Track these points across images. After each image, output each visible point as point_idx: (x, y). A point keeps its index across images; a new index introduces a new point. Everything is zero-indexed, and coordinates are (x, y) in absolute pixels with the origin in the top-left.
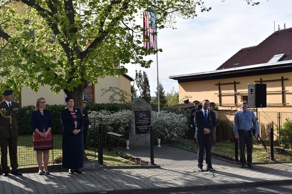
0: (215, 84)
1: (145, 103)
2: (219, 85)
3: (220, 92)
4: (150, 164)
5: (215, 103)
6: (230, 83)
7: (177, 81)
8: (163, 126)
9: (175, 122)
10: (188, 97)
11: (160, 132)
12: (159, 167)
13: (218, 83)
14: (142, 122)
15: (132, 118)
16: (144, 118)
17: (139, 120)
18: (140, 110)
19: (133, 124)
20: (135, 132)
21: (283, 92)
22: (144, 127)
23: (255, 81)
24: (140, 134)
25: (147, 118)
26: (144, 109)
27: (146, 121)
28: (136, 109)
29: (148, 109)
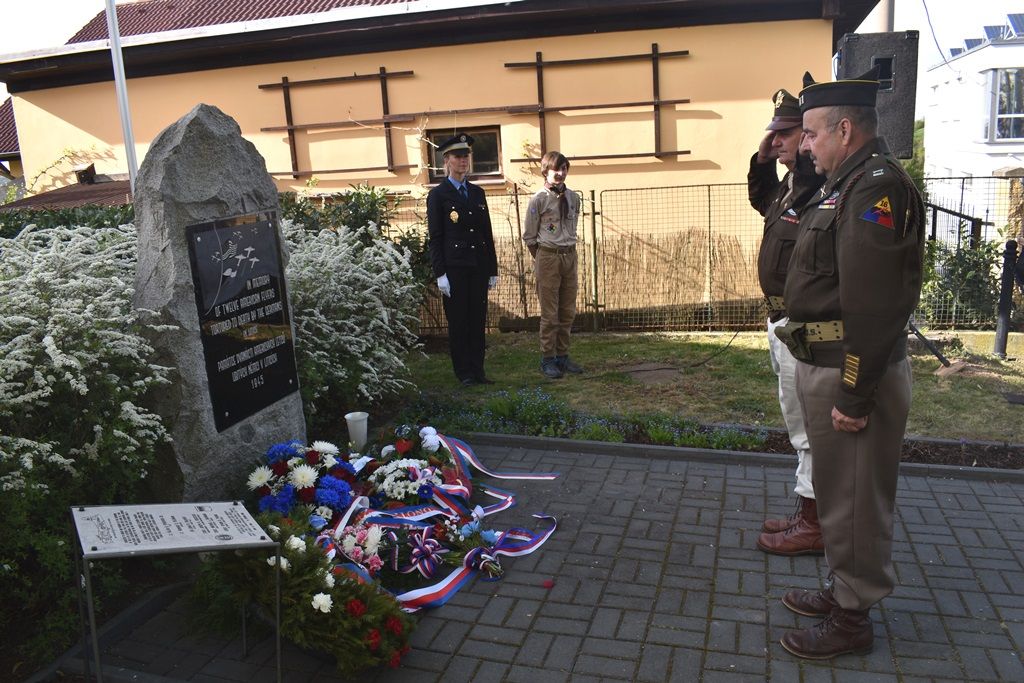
0: (260, 87)
2: (286, 86)
3: (291, 118)
6: (356, 79)
13: (281, 82)
14: (243, 320)
15: (176, 294)
16: (249, 283)
17: (226, 303)
18: (223, 213)
19: (191, 345)
20: (212, 412)
21: (658, 106)
22: (259, 349)
23: (507, 65)
24: (246, 420)
25: (265, 280)
26: (243, 205)
27: (262, 304)
28: (189, 204)
29: (265, 203)
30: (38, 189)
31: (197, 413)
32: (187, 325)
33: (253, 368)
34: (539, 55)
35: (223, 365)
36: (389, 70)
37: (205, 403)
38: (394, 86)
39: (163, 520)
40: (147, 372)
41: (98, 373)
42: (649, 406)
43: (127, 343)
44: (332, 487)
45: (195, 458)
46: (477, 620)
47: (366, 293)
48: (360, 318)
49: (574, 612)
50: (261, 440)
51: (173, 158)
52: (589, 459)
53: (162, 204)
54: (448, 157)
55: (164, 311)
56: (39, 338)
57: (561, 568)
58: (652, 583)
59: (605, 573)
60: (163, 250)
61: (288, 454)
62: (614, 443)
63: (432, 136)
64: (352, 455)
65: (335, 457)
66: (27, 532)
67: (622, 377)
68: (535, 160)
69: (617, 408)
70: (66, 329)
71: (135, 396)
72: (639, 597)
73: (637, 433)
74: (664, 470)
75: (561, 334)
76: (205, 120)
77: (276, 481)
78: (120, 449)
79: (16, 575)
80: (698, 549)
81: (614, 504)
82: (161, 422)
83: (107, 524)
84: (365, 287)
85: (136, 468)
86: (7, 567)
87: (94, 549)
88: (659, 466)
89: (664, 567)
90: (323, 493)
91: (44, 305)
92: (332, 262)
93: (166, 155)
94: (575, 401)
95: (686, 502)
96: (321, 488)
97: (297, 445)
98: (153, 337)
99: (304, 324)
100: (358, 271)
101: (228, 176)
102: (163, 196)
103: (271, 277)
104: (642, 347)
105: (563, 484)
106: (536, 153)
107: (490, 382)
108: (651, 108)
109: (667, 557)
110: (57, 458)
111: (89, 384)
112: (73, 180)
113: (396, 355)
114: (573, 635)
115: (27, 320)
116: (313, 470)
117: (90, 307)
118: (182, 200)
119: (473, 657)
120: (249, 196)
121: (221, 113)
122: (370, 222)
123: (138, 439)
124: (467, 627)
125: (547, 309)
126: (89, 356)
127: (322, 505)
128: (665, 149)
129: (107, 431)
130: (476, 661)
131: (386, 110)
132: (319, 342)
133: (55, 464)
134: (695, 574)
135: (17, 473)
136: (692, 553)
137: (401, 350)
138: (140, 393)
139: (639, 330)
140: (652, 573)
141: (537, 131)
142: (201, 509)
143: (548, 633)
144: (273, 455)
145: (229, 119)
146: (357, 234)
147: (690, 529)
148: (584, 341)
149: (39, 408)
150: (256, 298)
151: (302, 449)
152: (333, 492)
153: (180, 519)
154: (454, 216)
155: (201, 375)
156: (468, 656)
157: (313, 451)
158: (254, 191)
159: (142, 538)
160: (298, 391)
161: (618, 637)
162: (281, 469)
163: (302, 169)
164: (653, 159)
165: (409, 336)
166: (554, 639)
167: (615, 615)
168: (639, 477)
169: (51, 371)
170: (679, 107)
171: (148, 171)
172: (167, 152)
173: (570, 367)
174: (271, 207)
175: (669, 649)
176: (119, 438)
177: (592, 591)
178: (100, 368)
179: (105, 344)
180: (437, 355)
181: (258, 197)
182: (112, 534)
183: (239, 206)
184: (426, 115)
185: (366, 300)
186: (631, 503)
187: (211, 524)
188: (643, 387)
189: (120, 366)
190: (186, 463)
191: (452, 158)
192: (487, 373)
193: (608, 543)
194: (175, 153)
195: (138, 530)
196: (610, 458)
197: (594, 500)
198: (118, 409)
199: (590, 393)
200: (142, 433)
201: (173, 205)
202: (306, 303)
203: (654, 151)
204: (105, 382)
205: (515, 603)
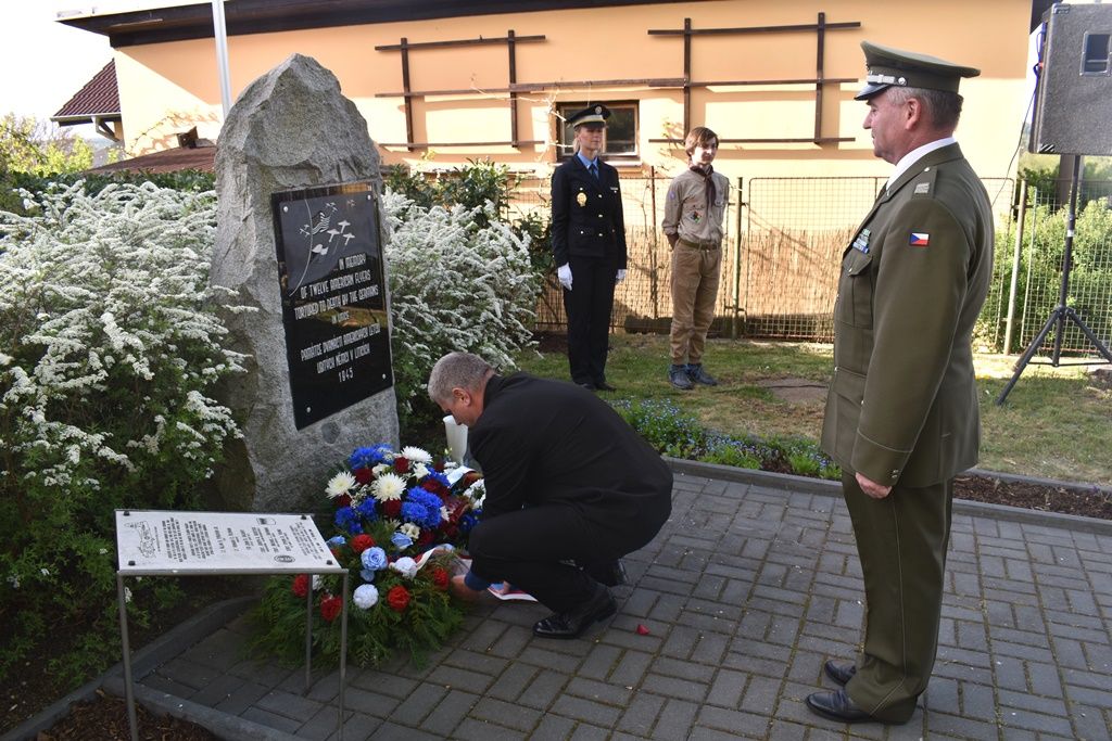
0: (377, 49)
2: (405, 49)
3: (408, 84)
6: (482, 42)
13: (399, 43)
14: (333, 303)
15: (257, 271)
16: (341, 262)
17: (313, 283)
18: (315, 180)
19: (272, 329)
20: (292, 407)
21: (820, 86)
22: (350, 338)
23: (650, 32)
24: (330, 418)
25: (360, 260)
26: (339, 173)
27: (356, 287)
28: (277, 168)
29: (364, 172)
31: (275, 406)
32: (268, 306)
33: (342, 359)
34: (688, 21)
35: (307, 354)
36: (517, 35)
37: (284, 396)
38: (522, 51)
39: (217, 532)
40: (219, 359)
41: (164, 356)
42: (792, 428)
43: (197, 324)
44: (420, 501)
45: (270, 458)
46: (576, 671)
47: (478, 281)
48: (470, 308)
49: (692, 671)
50: (346, 441)
51: (261, 114)
52: (717, 486)
53: (245, 167)
54: (579, 131)
55: (242, 289)
56: (98, 312)
57: (679, 616)
58: (786, 643)
59: (731, 625)
60: (245, 220)
61: (374, 460)
62: (749, 470)
63: (563, 109)
64: (447, 464)
65: (427, 466)
66: (70, 533)
67: (762, 392)
68: (675, 141)
69: (753, 428)
70: (128, 305)
71: (204, 386)
72: (770, 659)
73: (777, 460)
74: (806, 506)
75: (696, 339)
76: (299, 72)
77: (358, 490)
78: (183, 444)
79: (56, 581)
80: (843, 604)
81: (746, 542)
82: (232, 417)
83: (152, 534)
84: (477, 274)
85: (200, 465)
86: (45, 571)
87: (132, 564)
88: (801, 500)
89: (802, 624)
90: (410, 508)
91: (105, 276)
92: (441, 243)
93: (253, 111)
94: (706, 417)
95: (831, 546)
96: (408, 501)
97: (385, 450)
98: (230, 319)
99: (403, 312)
100: (470, 255)
101: (323, 138)
102: (247, 157)
103: (367, 257)
104: (786, 359)
105: (687, 514)
106: (677, 134)
107: (610, 389)
108: (813, 87)
109: (805, 612)
110: (107, 452)
111: (152, 367)
112: (174, 143)
113: (505, 352)
114: (688, 700)
115: (86, 292)
116: (401, 480)
117: (156, 280)
118: (268, 162)
119: (568, 717)
120: (346, 162)
121: (318, 66)
122: (487, 201)
123: (203, 433)
124: (565, 679)
125: (682, 311)
126: (153, 336)
127: (408, 522)
128: (826, 134)
129: (171, 423)
130: (572, 723)
131: (513, 79)
132: (420, 333)
133: (104, 459)
134: (838, 637)
135: (62, 467)
136: (836, 610)
137: (513, 347)
138: (210, 382)
139: (784, 339)
140: (786, 630)
141: (681, 107)
142: (263, 521)
143: (660, 695)
144: (357, 460)
145: (327, 73)
146: (472, 214)
147: (834, 580)
148: (720, 348)
149: (97, 392)
150: (349, 280)
151: (390, 455)
152: (422, 507)
153: (237, 533)
154: (582, 198)
155: (281, 364)
156: (563, 716)
157: (403, 459)
158: (352, 157)
159: (189, 554)
160: (392, 389)
161: (743, 707)
162: (365, 477)
163: (418, 141)
164: (812, 146)
165: (522, 332)
166: (666, 704)
167: (738, 680)
168: (776, 513)
169: (110, 351)
170: (844, 86)
171: (232, 128)
172: (254, 108)
173: (704, 379)
174: (372, 176)
175: (804, 728)
176: (182, 432)
177: (715, 648)
178: (167, 351)
179: (173, 323)
180: (554, 355)
181: (356, 165)
182: (155, 546)
183: (334, 175)
184: (558, 85)
185: (477, 289)
186: (767, 543)
187: (272, 541)
188: (786, 406)
189: (191, 349)
190: (260, 462)
191: (584, 131)
192: (607, 379)
193: (736, 590)
194: (263, 108)
195: (186, 543)
196: (744, 487)
197: (723, 536)
198: (183, 399)
199: (726, 408)
200: (208, 428)
201: (259, 169)
202: (408, 288)
203: (813, 137)
204: (171, 366)
205: (622, 655)
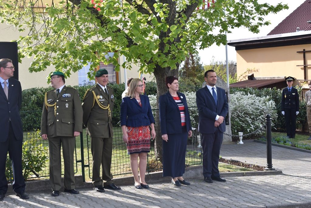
0: (297, 52)
1: (221, 82)
2: (304, 52)
3: (305, 62)
4: (267, 168)
5: (297, 79)
7: (235, 47)
8: (244, 114)
9: (259, 108)
10: (251, 71)
11: (241, 123)
12: (280, 173)
13: (303, 51)
30: (239, 81)
112: (247, 79)
